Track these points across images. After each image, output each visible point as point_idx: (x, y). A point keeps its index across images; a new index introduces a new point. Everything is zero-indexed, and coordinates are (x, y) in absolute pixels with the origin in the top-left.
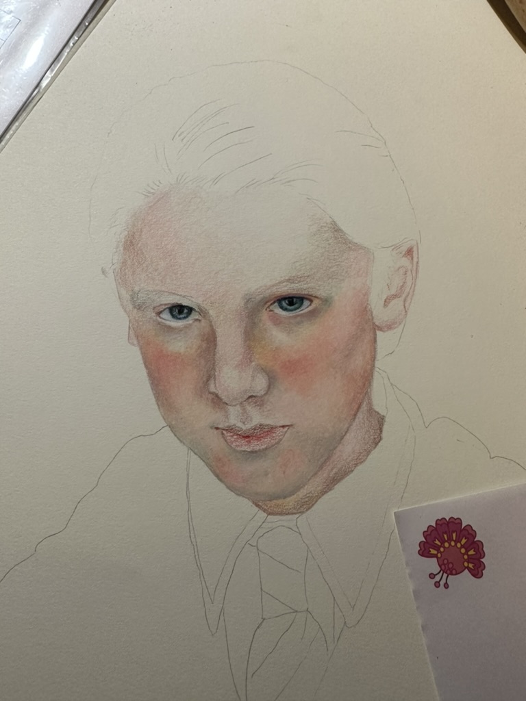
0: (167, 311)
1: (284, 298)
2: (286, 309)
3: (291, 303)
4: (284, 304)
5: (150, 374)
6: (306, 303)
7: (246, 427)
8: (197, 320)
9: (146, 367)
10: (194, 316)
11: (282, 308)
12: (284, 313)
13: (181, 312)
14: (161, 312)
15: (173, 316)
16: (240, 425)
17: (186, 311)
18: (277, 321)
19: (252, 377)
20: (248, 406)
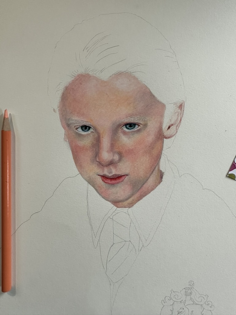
11: (127, 128)
19: (113, 156)
20: (111, 167)
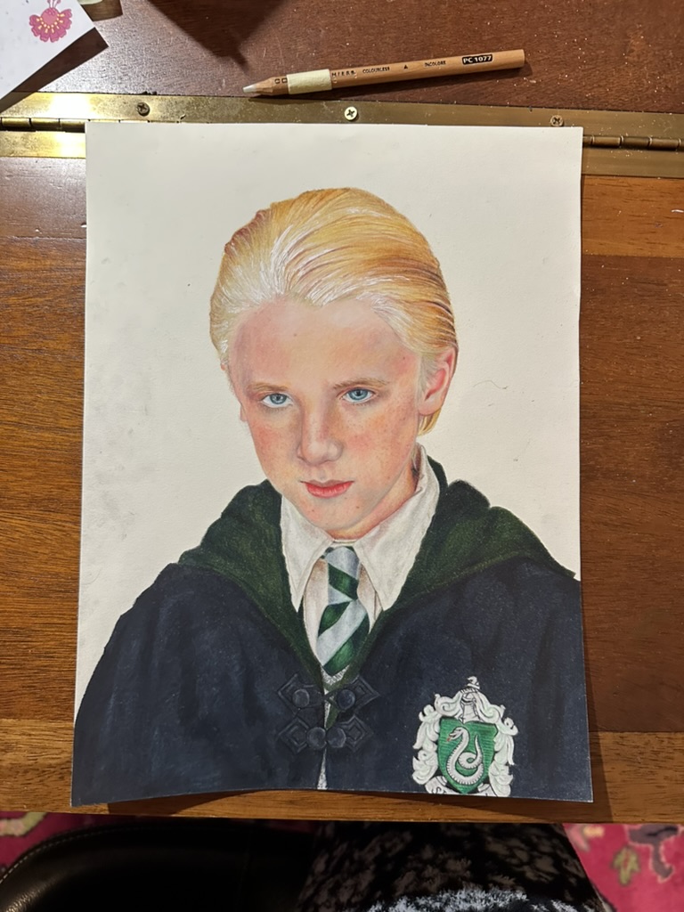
0: (268, 397)
1: (353, 390)
2: (355, 399)
3: (359, 394)
4: (354, 395)
5: (256, 444)
6: (369, 395)
7: (323, 481)
8: (290, 405)
9: (254, 439)
10: (288, 402)
11: (351, 397)
12: (353, 401)
13: (278, 399)
14: (264, 398)
15: (273, 401)
16: (318, 480)
17: (282, 398)
18: (347, 406)
19: (328, 448)
20: (325, 467)
